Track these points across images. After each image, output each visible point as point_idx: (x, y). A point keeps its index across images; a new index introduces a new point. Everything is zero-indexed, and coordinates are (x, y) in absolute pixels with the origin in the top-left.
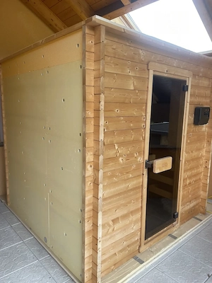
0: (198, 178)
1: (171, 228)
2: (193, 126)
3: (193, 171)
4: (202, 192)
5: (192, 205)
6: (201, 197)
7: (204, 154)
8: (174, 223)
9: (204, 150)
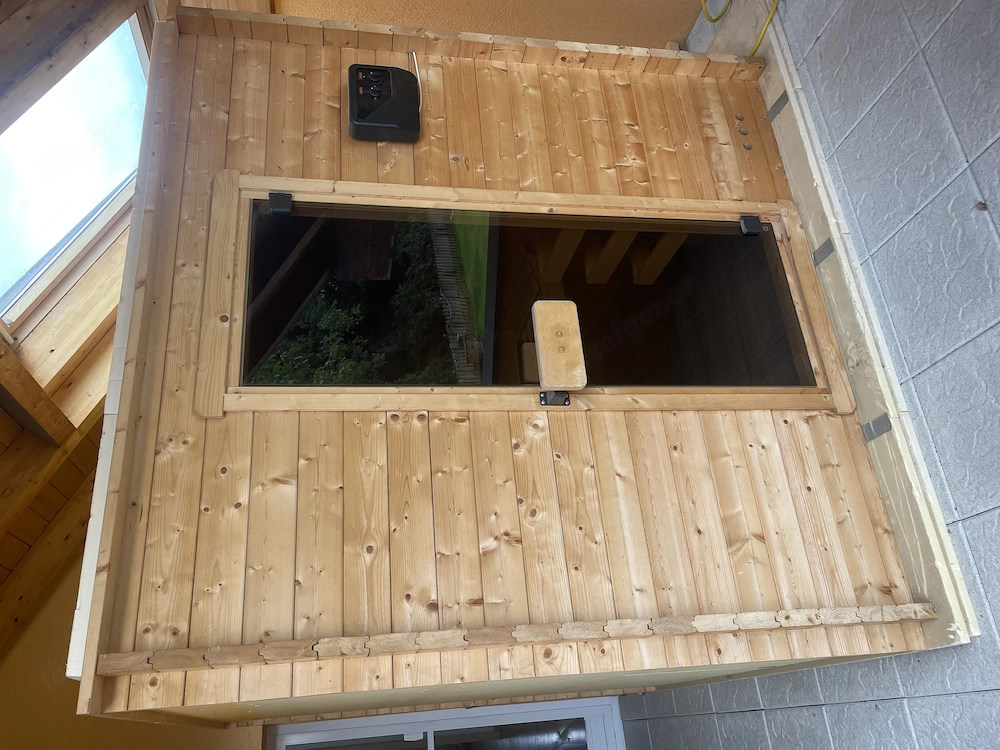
0: (620, 101)
1: (790, 253)
2: (423, 148)
3: (596, 134)
4: (681, 73)
5: (721, 132)
6: (696, 75)
7: (532, 67)
8: (778, 235)
9: (517, 67)
